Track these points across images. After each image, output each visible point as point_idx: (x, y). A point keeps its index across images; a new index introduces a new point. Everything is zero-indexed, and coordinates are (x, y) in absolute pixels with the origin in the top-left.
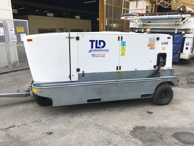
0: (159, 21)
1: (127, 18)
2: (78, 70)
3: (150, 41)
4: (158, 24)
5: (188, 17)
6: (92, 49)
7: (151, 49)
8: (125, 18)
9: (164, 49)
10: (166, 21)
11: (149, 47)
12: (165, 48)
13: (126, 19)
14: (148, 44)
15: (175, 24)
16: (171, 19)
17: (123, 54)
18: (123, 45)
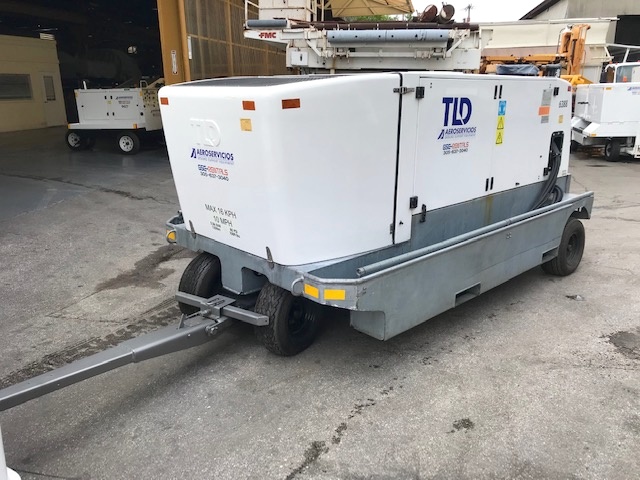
0: (387, 46)
1: (268, 35)
2: (414, 202)
3: (544, 97)
4: (381, 54)
5: (463, 38)
6: (446, 128)
7: (543, 121)
8: (261, 35)
9: (561, 119)
10: (406, 46)
11: (541, 117)
13: (263, 38)
14: (540, 108)
15: (433, 57)
16: (424, 40)
17: (499, 140)
18: (502, 112)
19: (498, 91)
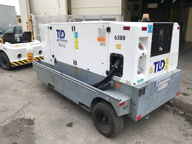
2: (53, 56)
3: (99, 32)
6: (58, 38)
7: (101, 44)
9: (118, 47)
11: (99, 42)
12: (120, 45)
14: (98, 38)
17: (77, 48)
18: (76, 37)
19: (73, 28)
